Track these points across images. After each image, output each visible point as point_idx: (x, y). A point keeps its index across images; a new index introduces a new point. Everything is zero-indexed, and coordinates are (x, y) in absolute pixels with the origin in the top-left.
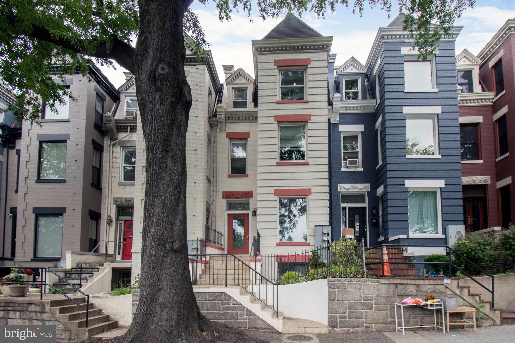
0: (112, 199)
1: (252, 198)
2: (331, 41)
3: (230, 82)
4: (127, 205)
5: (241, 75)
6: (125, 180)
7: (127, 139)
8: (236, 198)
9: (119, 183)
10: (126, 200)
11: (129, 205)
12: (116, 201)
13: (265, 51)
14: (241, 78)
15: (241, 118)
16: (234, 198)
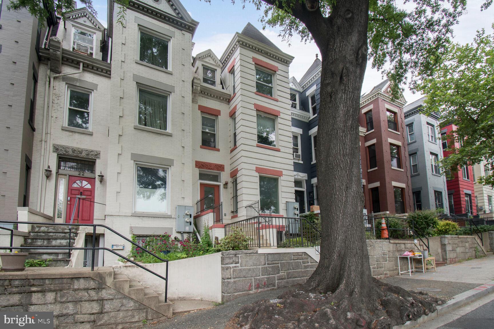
0: (51, 145)
1: (224, 171)
2: (292, 60)
3: (200, 58)
4: (75, 156)
5: (210, 56)
6: (69, 125)
7: (76, 76)
8: (209, 169)
9: (62, 127)
10: (74, 151)
11: (78, 157)
12: (57, 149)
13: (246, 46)
14: (209, 58)
15: (212, 96)
16: (207, 168)
